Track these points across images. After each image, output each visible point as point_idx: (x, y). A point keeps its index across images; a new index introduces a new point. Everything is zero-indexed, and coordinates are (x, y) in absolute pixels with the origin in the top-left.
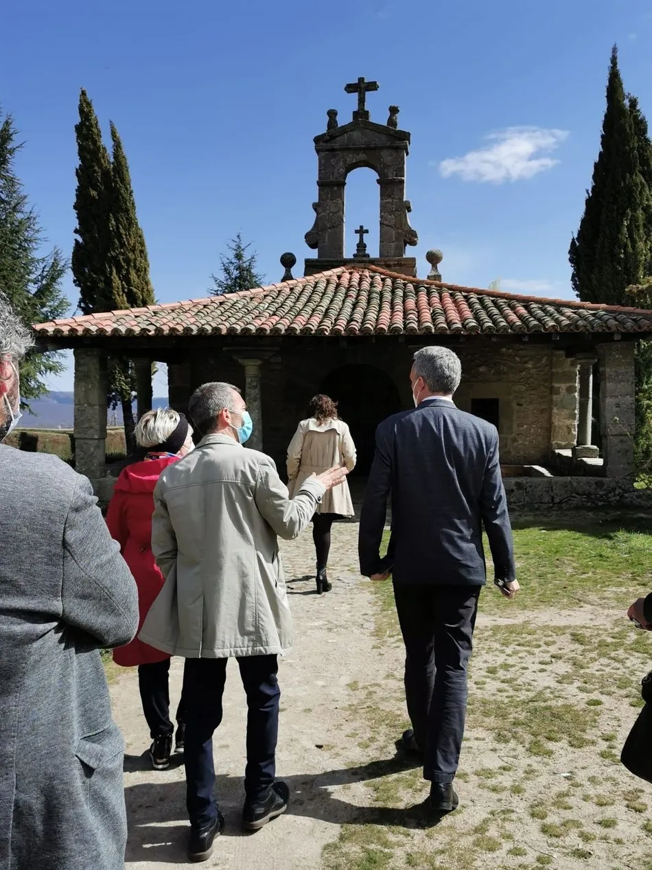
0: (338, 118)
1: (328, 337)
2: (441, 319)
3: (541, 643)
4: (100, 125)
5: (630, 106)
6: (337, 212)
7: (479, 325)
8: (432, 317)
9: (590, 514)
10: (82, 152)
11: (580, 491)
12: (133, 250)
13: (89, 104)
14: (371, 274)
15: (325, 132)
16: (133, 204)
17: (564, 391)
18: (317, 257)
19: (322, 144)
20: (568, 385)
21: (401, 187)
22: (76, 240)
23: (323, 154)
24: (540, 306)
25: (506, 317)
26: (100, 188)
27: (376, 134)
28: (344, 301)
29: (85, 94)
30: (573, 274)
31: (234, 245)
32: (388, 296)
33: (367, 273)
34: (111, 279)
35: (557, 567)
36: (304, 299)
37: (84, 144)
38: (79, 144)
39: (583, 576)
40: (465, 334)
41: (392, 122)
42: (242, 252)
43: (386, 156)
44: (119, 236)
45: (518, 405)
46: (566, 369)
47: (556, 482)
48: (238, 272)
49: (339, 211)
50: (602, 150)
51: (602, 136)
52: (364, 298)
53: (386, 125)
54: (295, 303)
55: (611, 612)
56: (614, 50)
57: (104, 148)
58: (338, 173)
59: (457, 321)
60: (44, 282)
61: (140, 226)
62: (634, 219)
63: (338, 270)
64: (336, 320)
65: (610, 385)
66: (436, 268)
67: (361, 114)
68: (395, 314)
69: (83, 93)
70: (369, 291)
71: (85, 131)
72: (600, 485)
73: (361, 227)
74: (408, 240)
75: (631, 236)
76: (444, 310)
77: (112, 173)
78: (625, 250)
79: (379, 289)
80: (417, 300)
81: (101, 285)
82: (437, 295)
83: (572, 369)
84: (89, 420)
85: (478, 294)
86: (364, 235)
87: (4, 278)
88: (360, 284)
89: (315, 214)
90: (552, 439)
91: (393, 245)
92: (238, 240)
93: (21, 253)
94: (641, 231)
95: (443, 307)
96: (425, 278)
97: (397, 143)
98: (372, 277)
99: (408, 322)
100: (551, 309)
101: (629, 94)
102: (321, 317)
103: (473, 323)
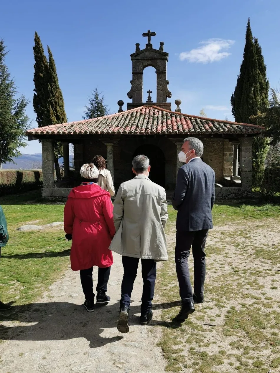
0: (140, 47)
1: (139, 135)
2: (181, 128)
3: (212, 235)
4: (43, 47)
5: (255, 42)
6: (140, 84)
7: (195, 131)
8: (177, 127)
9: (236, 201)
10: (36, 57)
11: (232, 192)
12: (58, 98)
13: (38, 38)
14: (154, 109)
15: (135, 52)
16: (57, 79)
17: (228, 155)
18: (132, 102)
19: (133, 57)
20: (230, 152)
21: (164, 74)
22: (34, 94)
23: (134, 61)
24: (218, 123)
25: (205, 128)
26: (44, 73)
27: (155, 53)
28: (144, 121)
29: (37, 34)
30: (232, 109)
31: (94, 93)
32: (160, 118)
33: (152, 109)
34: (49, 110)
35: (220, 215)
36: (128, 120)
37: (37, 55)
38: (35, 54)
39: (228, 218)
40: (190, 134)
41: (161, 49)
42: (98, 96)
43: (159, 62)
44: (52, 93)
45: (211, 160)
46: (229, 147)
47: (223, 189)
48: (96, 104)
49: (141, 84)
50: (244, 60)
51: (244, 54)
52: (151, 119)
53: (159, 50)
54: (125, 121)
55: (235, 227)
56: (249, 20)
57: (45, 56)
58: (140, 68)
59: (187, 129)
60: (18, 109)
61: (60, 88)
62: (256, 88)
63: (140, 108)
64: (141, 128)
65: (243, 153)
66: (179, 107)
67: (149, 45)
68: (163, 126)
69: (36, 34)
70: (153, 116)
71: (37, 49)
72: (239, 190)
73: (149, 90)
74: (168, 96)
75: (254, 94)
76: (182, 124)
77: (49, 67)
78: (252, 100)
79: (156, 115)
80: (171, 120)
81: (45, 112)
82: (179, 118)
83: (231, 147)
84: (48, 166)
85: (195, 118)
86: (151, 93)
87: (2, 108)
88: (149, 113)
89: (131, 85)
90: (224, 173)
91: (162, 97)
92: (96, 91)
93: (8, 97)
94: (259, 92)
95: (181, 123)
96: (174, 111)
97: (164, 57)
98: (154, 110)
99: (168, 129)
100: (222, 124)
101: (255, 37)
102: (135, 127)
103: (193, 130)
